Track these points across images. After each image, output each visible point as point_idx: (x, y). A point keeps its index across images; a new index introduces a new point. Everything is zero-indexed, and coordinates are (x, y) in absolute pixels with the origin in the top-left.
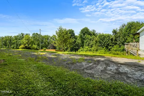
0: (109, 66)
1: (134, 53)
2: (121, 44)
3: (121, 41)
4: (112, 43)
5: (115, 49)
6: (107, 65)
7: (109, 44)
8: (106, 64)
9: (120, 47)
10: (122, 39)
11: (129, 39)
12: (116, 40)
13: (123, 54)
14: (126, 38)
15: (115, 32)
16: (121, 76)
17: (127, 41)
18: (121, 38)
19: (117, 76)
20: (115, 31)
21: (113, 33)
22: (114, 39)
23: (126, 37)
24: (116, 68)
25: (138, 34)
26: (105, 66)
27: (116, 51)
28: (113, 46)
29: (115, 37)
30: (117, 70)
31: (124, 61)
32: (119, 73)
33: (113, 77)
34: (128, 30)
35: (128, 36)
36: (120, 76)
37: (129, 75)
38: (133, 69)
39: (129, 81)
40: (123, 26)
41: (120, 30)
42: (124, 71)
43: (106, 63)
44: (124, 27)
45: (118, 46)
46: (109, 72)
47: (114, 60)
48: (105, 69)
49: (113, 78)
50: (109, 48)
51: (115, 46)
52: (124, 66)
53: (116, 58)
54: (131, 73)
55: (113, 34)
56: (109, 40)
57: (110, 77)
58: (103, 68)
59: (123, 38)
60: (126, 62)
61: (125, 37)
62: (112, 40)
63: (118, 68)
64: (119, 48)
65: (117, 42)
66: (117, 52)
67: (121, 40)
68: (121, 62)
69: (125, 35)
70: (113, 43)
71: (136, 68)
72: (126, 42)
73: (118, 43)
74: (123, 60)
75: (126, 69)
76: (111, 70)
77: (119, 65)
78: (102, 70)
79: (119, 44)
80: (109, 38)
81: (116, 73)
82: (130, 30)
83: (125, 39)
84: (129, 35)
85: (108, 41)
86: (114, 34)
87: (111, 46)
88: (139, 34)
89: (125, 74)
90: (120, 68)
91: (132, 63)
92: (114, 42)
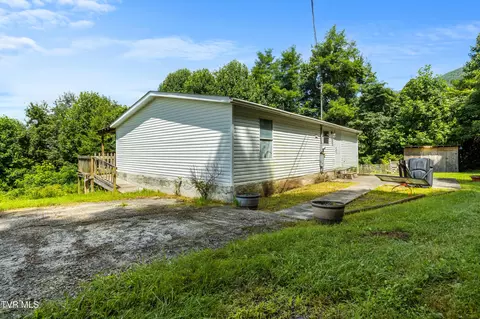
0: (46, 244)
1: (106, 183)
2: (61, 160)
3: (61, 149)
4: (26, 156)
5: (37, 178)
6: (35, 241)
7: (9, 158)
8: (24, 239)
9: (57, 170)
10: (65, 143)
11: (87, 144)
12: (41, 145)
13: (68, 192)
14: (76, 140)
15: (36, 113)
16: (99, 258)
17: (80, 149)
18: (61, 137)
19: (86, 265)
20: (38, 109)
21: (28, 119)
22: (34, 138)
23: (78, 136)
24: (74, 240)
25: (113, 131)
26: (24, 250)
27: (42, 183)
28: (29, 167)
29: (39, 132)
30: (78, 244)
31: (88, 212)
32: (92, 253)
33: (75, 273)
34: (82, 117)
35: (83, 133)
36: (94, 259)
37: (118, 248)
38: (119, 228)
39: (124, 263)
40: (68, 102)
41: (57, 110)
42: (101, 242)
43: (24, 236)
44: (72, 104)
45: (50, 166)
46: (57, 264)
47: (53, 217)
48: (33, 260)
49: (79, 277)
50: (13, 174)
51: (37, 166)
52: (96, 225)
53: (60, 208)
54: (120, 240)
55: (30, 122)
56: (12, 142)
57: (67, 280)
58: (23, 259)
59: (68, 138)
60: (96, 214)
61: (74, 135)
62: (24, 142)
63: (81, 238)
64: (55, 173)
65: (47, 153)
66: (49, 187)
67: (60, 146)
68: (82, 218)
69: (72, 130)
70: (30, 157)
71: (123, 222)
72: (77, 151)
73: (50, 155)
74: (83, 210)
75: (104, 234)
76: (59, 252)
77: (80, 228)
78: (20, 271)
79: (55, 158)
80: (11, 135)
81: (80, 257)
82: (87, 118)
83: (72, 142)
84: (86, 130)
85: (7, 147)
86: (36, 122)
87: (18, 166)
88: (115, 133)
89: (107, 247)
90: (85, 238)
91: (109, 211)
92: (33, 152)
